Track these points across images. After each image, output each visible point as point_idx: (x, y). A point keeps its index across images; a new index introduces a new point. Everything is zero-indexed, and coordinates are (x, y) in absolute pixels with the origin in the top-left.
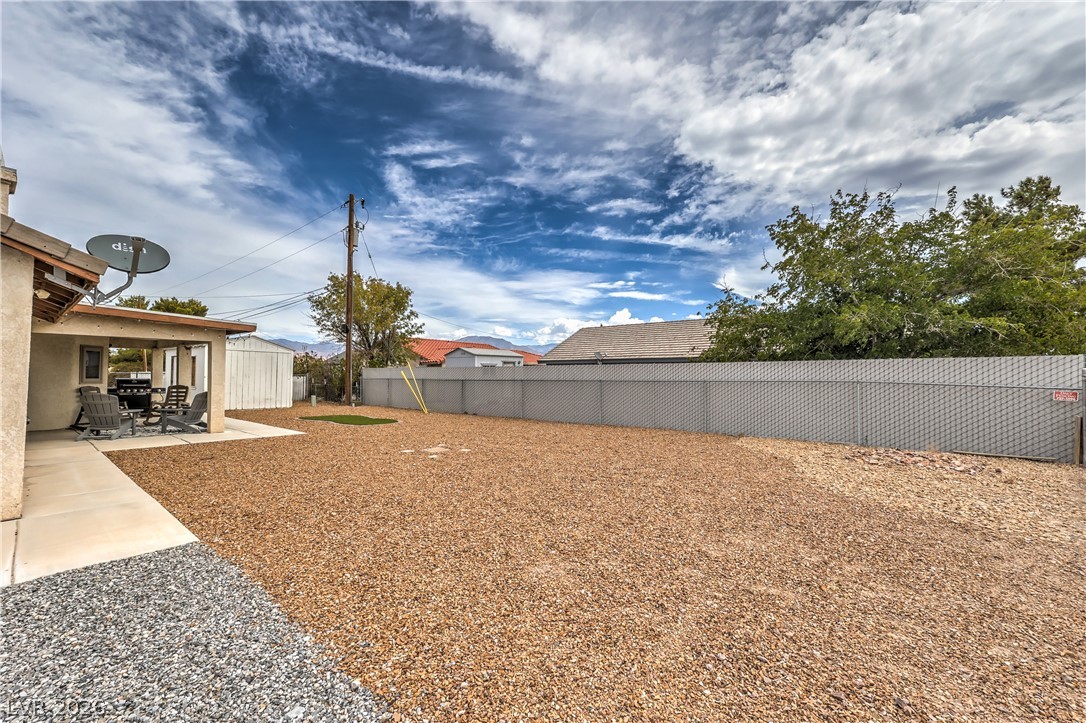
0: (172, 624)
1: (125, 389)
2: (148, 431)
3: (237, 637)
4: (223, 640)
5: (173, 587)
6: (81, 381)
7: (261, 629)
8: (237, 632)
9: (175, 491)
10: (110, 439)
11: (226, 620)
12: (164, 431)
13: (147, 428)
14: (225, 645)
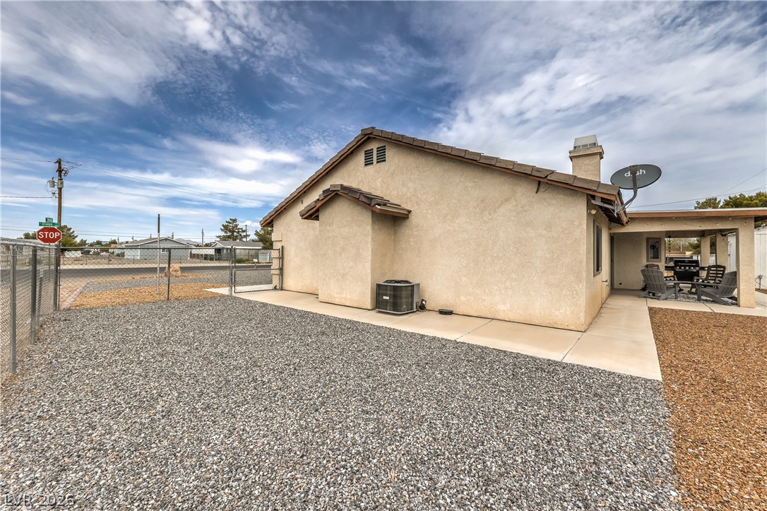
0: (598, 419)
1: (680, 267)
2: (689, 298)
3: (625, 452)
4: (615, 447)
5: (617, 400)
6: (648, 260)
7: (645, 460)
8: (627, 450)
9: (674, 342)
10: (658, 299)
11: (628, 438)
12: (699, 300)
13: (689, 296)
14: (613, 451)
